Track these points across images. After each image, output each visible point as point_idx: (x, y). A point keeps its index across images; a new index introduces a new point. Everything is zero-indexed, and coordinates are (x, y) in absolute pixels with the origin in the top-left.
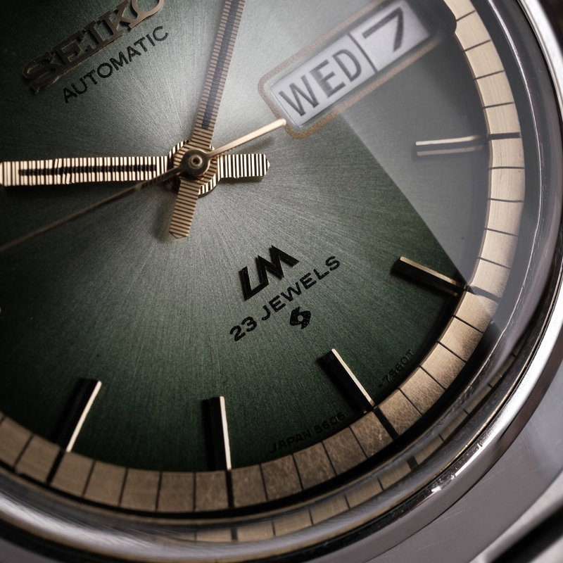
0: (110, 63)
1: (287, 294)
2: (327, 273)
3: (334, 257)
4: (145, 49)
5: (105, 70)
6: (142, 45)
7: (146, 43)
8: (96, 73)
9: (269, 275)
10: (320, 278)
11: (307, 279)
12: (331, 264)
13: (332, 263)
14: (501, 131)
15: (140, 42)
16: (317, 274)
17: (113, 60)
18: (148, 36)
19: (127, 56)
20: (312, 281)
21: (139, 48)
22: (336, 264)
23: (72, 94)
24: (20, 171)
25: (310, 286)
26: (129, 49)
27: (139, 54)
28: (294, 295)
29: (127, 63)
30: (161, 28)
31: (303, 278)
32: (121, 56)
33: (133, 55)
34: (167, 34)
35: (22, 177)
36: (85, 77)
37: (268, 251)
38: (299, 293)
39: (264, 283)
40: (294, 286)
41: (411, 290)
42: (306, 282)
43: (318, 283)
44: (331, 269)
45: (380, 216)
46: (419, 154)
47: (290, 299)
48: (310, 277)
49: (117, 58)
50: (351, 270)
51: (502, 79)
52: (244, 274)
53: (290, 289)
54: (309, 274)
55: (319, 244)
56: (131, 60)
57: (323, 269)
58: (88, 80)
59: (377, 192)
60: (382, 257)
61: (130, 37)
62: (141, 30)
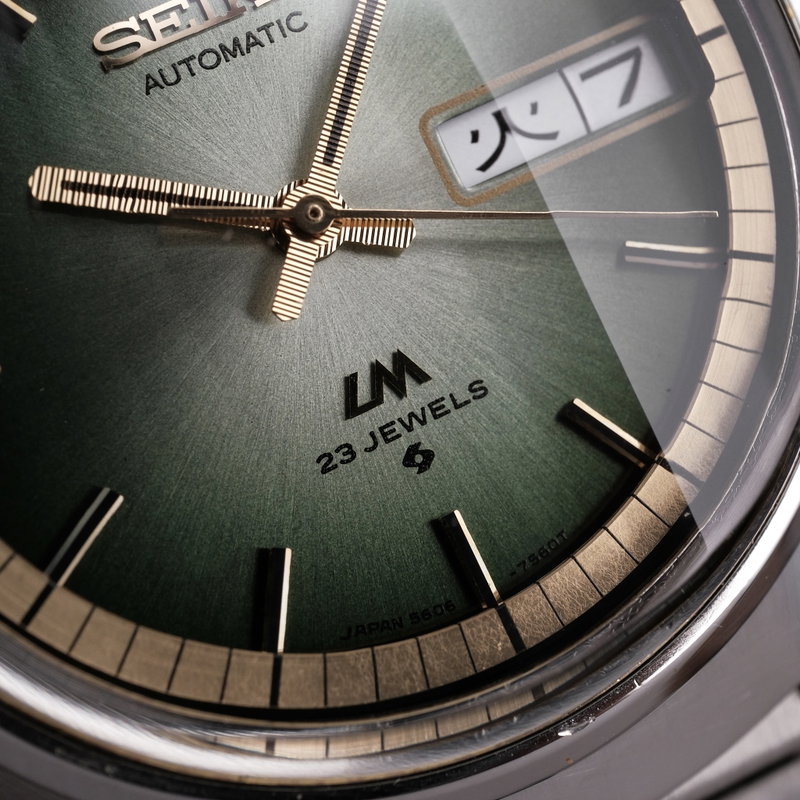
0: (219, 50)
1: (407, 422)
2: (467, 402)
3: (482, 382)
5: (210, 59)
7: (275, 31)
8: (196, 61)
9: (386, 390)
10: (457, 407)
11: (438, 405)
12: (475, 390)
13: (478, 389)
14: (748, 249)
15: (266, 28)
16: (454, 400)
17: (223, 47)
18: (279, 22)
19: (244, 45)
20: (445, 409)
21: (262, 36)
22: (482, 392)
23: (156, 84)
24: (63, 182)
25: (441, 415)
26: (249, 35)
27: (262, 45)
28: (415, 423)
29: (243, 54)
30: (299, 14)
31: (433, 403)
32: (236, 42)
33: (253, 45)
34: (306, 25)
35: (65, 191)
36: (180, 63)
37: (390, 356)
38: (423, 422)
39: (376, 399)
40: (419, 413)
41: (581, 447)
42: (437, 409)
43: (452, 414)
44: (474, 398)
45: (556, 336)
46: (629, 258)
47: (410, 429)
48: (443, 403)
49: (229, 45)
50: (502, 404)
51: (764, 176)
52: (351, 383)
53: (412, 415)
54: (443, 399)
55: (464, 360)
56: (248, 51)
57: (463, 395)
58: (183, 68)
59: (559, 301)
60: (548, 394)
61: (253, 19)
62: (271, 12)
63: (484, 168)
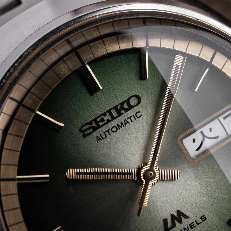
0: (117, 126)
2: (201, 223)
3: (204, 216)
4: (132, 121)
5: (115, 129)
7: (132, 118)
8: (111, 130)
9: (176, 222)
10: (198, 224)
11: (192, 225)
12: (203, 219)
13: (203, 218)
15: (130, 118)
16: (196, 223)
17: (118, 125)
18: (133, 115)
19: (124, 123)
20: (194, 226)
21: (129, 120)
22: (205, 219)
23: (100, 139)
24: (76, 172)
25: (193, 227)
27: (129, 123)
29: (124, 126)
30: (139, 112)
31: (191, 224)
32: (122, 123)
33: (127, 123)
34: (141, 115)
35: (77, 175)
36: (106, 132)
37: (176, 212)
38: (188, 230)
39: (174, 225)
40: (186, 228)
43: (196, 227)
44: (203, 221)
45: (225, 199)
48: (193, 224)
49: (120, 124)
50: (211, 222)
53: (184, 229)
54: (193, 223)
55: (198, 210)
56: (125, 125)
57: (199, 221)
58: (107, 133)
59: (225, 188)
60: (224, 217)
61: (125, 116)
62: (131, 113)
63: (198, 150)
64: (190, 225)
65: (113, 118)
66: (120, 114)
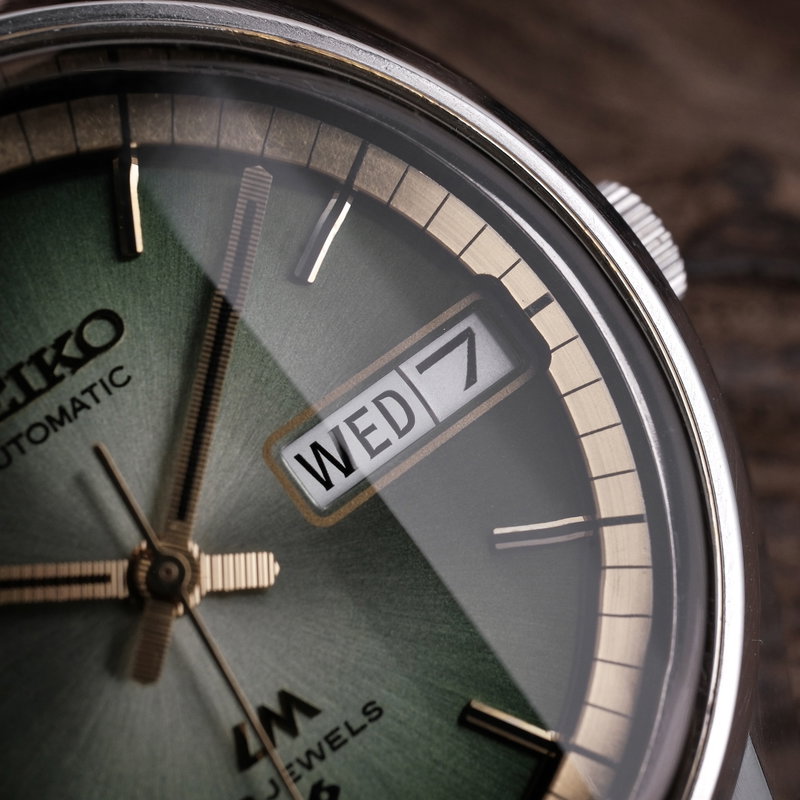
0: (46, 423)
1: (305, 760)
2: (363, 727)
3: (374, 702)
4: (97, 401)
5: (39, 433)
6: (93, 395)
7: (99, 391)
8: (25, 438)
10: (354, 733)
11: (334, 736)
12: (369, 713)
13: (372, 711)
14: (618, 513)
15: (90, 390)
16: (350, 728)
17: (49, 418)
18: (101, 381)
19: (70, 410)
20: (342, 739)
21: (87, 399)
22: (377, 712)
25: (339, 746)
26: (74, 400)
27: (88, 407)
28: (314, 761)
29: (71, 421)
30: (120, 368)
31: (329, 735)
32: (62, 411)
33: (79, 409)
34: (129, 378)
36: (8, 444)
37: (276, 696)
38: (322, 757)
40: (316, 749)
41: (488, 747)
42: (333, 741)
43: (350, 742)
44: (371, 720)
45: (442, 639)
46: (500, 546)
47: (309, 767)
48: (338, 733)
49: (55, 414)
50: (400, 721)
51: (619, 435)
53: (309, 753)
54: (337, 729)
55: (352, 684)
56: (76, 416)
57: (357, 720)
58: (13, 449)
59: (438, 603)
60: (446, 701)
61: (73, 384)
62: (92, 372)
64: (326, 738)
65: (31, 395)
66: (53, 381)
